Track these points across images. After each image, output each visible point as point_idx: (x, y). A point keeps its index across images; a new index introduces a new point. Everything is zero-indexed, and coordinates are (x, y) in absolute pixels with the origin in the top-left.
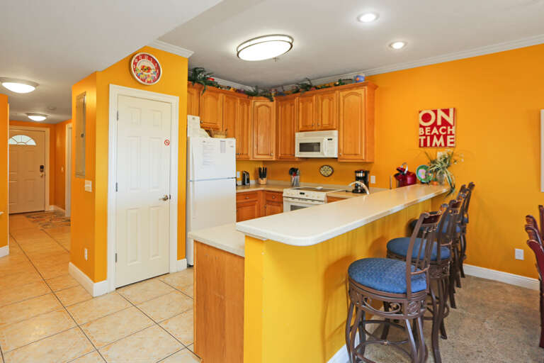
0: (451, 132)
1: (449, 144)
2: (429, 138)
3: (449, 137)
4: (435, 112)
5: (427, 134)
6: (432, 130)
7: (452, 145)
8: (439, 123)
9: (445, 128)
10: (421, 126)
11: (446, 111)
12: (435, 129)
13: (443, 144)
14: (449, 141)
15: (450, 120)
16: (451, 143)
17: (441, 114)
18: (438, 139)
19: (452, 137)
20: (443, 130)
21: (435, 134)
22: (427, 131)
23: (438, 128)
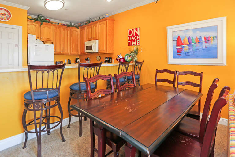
0: (138, 38)
1: (138, 44)
2: (131, 41)
3: (138, 41)
4: (133, 30)
5: (130, 40)
6: (132, 38)
7: (139, 44)
8: (134, 35)
9: (136, 36)
10: (129, 36)
11: (136, 29)
12: (133, 37)
13: (136, 44)
14: (138, 42)
15: (138, 33)
16: (139, 43)
17: (135, 30)
18: (134, 42)
19: (139, 40)
20: (136, 38)
21: (133, 40)
22: (130, 38)
23: (134, 37)
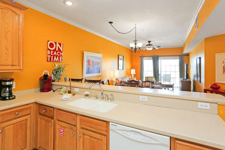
0: (61, 55)
1: (60, 61)
2: (52, 56)
3: (60, 57)
4: (56, 43)
5: (51, 54)
6: (54, 52)
8: (57, 50)
9: (59, 52)
10: (49, 49)
11: (60, 44)
12: (55, 52)
13: (58, 61)
14: (60, 59)
15: (61, 49)
16: (61, 60)
17: (58, 45)
18: (56, 58)
19: (62, 57)
20: (59, 54)
21: (55, 55)
22: (51, 53)
23: (57, 52)
